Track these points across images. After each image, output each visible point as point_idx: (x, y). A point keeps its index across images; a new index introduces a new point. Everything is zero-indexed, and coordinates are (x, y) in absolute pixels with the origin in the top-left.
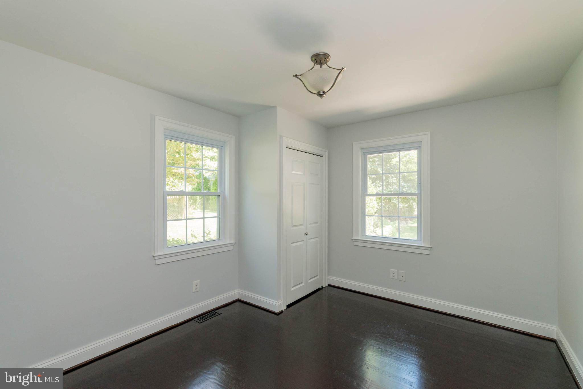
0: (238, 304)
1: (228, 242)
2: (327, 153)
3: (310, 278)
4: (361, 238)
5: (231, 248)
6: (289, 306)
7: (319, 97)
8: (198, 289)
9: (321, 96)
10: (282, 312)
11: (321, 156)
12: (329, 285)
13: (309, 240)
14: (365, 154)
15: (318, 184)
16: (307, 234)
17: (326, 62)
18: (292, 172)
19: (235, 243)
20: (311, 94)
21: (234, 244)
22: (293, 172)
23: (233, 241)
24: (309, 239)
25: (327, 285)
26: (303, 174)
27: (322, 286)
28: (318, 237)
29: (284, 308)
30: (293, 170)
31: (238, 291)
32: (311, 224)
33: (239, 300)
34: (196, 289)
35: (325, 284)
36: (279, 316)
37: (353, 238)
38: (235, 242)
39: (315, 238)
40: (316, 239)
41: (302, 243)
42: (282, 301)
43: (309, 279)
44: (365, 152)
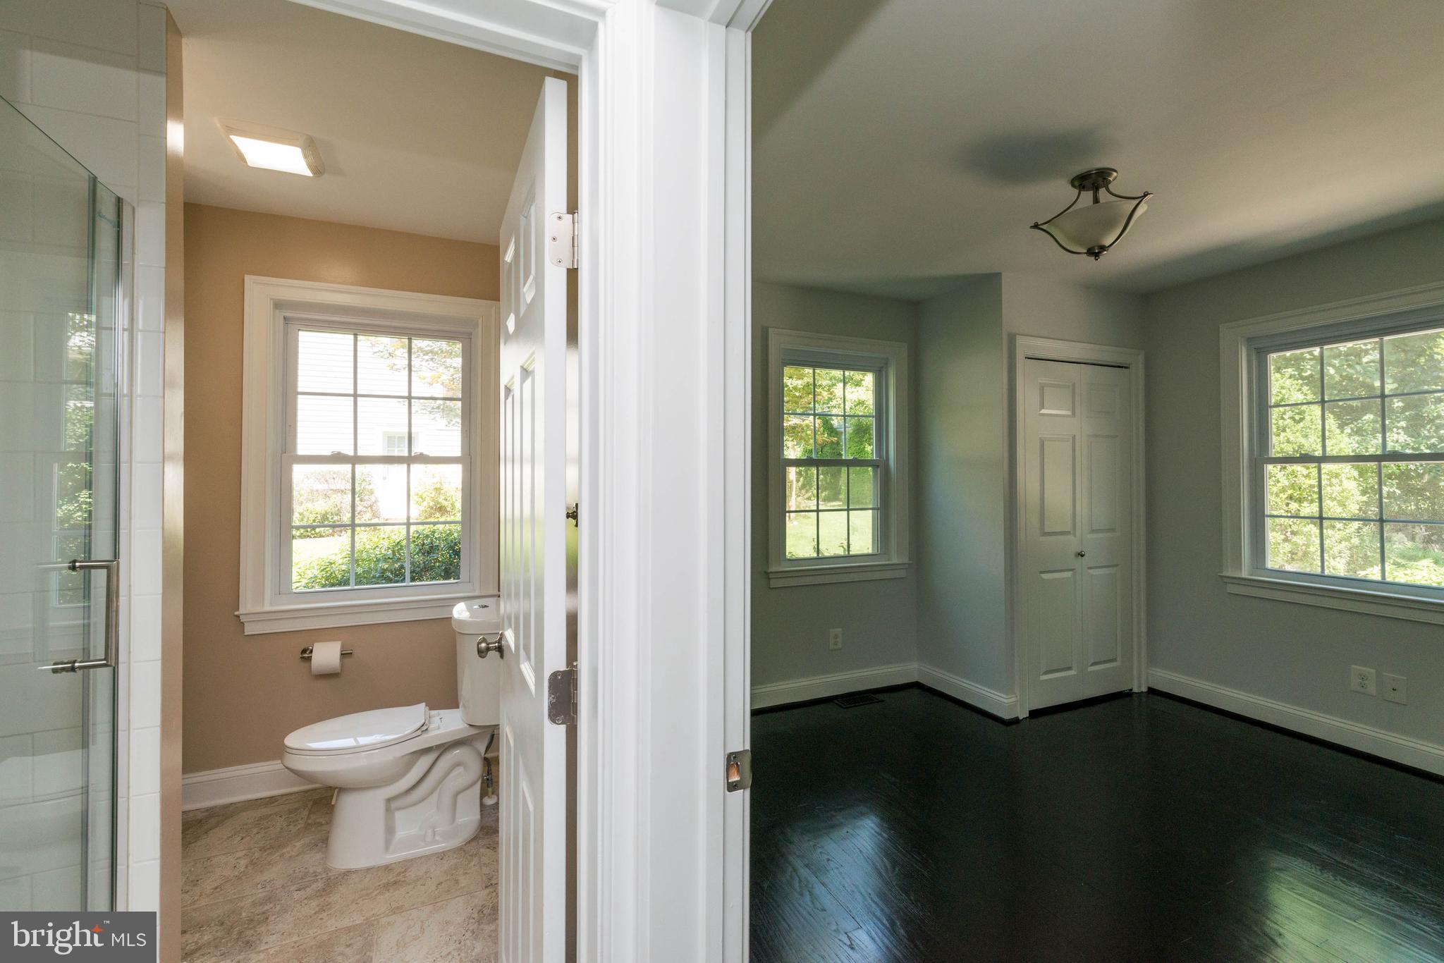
0: (916, 691)
1: (895, 561)
2: (1141, 358)
3: (1093, 661)
4: (1251, 575)
5: (902, 574)
6: (1034, 714)
7: (1093, 258)
8: (840, 645)
9: (1096, 256)
10: (1016, 721)
11: (1122, 367)
12: (1152, 691)
13: (1089, 571)
14: (1260, 353)
15: (1117, 436)
16: (1082, 556)
17: (1106, 184)
18: (1041, 412)
19: (908, 564)
20: (1069, 253)
21: (907, 566)
22: (1043, 411)
23: (906, 560)
24: (1090, 568)
25: (1144, 689)
26: (1069, 413)
27: (1131, 690)
28: (1116, 566)
29: (1023, 714)
30: (1042, 407)
31: (916, 666)
32: (1093, 531)
33: (917, 685)
34: (836, 644)
35: (1140, 687)
36: (1009, 728)
37: (1223, 574)
38: (911, 562)
39: (1105, 567)
40: (1112, 570)
41: (1069, 574)
42: (1017, 697)
43: (1089, 664)
44: (1260, 346)
